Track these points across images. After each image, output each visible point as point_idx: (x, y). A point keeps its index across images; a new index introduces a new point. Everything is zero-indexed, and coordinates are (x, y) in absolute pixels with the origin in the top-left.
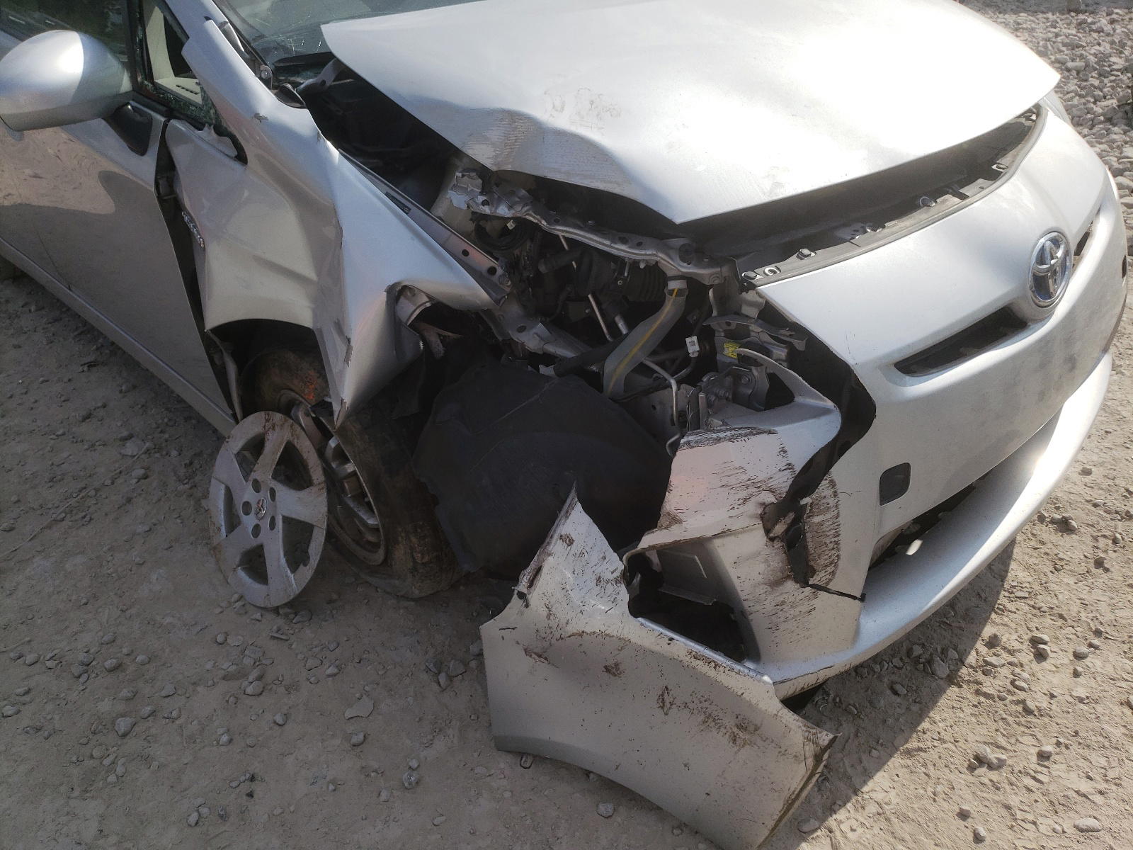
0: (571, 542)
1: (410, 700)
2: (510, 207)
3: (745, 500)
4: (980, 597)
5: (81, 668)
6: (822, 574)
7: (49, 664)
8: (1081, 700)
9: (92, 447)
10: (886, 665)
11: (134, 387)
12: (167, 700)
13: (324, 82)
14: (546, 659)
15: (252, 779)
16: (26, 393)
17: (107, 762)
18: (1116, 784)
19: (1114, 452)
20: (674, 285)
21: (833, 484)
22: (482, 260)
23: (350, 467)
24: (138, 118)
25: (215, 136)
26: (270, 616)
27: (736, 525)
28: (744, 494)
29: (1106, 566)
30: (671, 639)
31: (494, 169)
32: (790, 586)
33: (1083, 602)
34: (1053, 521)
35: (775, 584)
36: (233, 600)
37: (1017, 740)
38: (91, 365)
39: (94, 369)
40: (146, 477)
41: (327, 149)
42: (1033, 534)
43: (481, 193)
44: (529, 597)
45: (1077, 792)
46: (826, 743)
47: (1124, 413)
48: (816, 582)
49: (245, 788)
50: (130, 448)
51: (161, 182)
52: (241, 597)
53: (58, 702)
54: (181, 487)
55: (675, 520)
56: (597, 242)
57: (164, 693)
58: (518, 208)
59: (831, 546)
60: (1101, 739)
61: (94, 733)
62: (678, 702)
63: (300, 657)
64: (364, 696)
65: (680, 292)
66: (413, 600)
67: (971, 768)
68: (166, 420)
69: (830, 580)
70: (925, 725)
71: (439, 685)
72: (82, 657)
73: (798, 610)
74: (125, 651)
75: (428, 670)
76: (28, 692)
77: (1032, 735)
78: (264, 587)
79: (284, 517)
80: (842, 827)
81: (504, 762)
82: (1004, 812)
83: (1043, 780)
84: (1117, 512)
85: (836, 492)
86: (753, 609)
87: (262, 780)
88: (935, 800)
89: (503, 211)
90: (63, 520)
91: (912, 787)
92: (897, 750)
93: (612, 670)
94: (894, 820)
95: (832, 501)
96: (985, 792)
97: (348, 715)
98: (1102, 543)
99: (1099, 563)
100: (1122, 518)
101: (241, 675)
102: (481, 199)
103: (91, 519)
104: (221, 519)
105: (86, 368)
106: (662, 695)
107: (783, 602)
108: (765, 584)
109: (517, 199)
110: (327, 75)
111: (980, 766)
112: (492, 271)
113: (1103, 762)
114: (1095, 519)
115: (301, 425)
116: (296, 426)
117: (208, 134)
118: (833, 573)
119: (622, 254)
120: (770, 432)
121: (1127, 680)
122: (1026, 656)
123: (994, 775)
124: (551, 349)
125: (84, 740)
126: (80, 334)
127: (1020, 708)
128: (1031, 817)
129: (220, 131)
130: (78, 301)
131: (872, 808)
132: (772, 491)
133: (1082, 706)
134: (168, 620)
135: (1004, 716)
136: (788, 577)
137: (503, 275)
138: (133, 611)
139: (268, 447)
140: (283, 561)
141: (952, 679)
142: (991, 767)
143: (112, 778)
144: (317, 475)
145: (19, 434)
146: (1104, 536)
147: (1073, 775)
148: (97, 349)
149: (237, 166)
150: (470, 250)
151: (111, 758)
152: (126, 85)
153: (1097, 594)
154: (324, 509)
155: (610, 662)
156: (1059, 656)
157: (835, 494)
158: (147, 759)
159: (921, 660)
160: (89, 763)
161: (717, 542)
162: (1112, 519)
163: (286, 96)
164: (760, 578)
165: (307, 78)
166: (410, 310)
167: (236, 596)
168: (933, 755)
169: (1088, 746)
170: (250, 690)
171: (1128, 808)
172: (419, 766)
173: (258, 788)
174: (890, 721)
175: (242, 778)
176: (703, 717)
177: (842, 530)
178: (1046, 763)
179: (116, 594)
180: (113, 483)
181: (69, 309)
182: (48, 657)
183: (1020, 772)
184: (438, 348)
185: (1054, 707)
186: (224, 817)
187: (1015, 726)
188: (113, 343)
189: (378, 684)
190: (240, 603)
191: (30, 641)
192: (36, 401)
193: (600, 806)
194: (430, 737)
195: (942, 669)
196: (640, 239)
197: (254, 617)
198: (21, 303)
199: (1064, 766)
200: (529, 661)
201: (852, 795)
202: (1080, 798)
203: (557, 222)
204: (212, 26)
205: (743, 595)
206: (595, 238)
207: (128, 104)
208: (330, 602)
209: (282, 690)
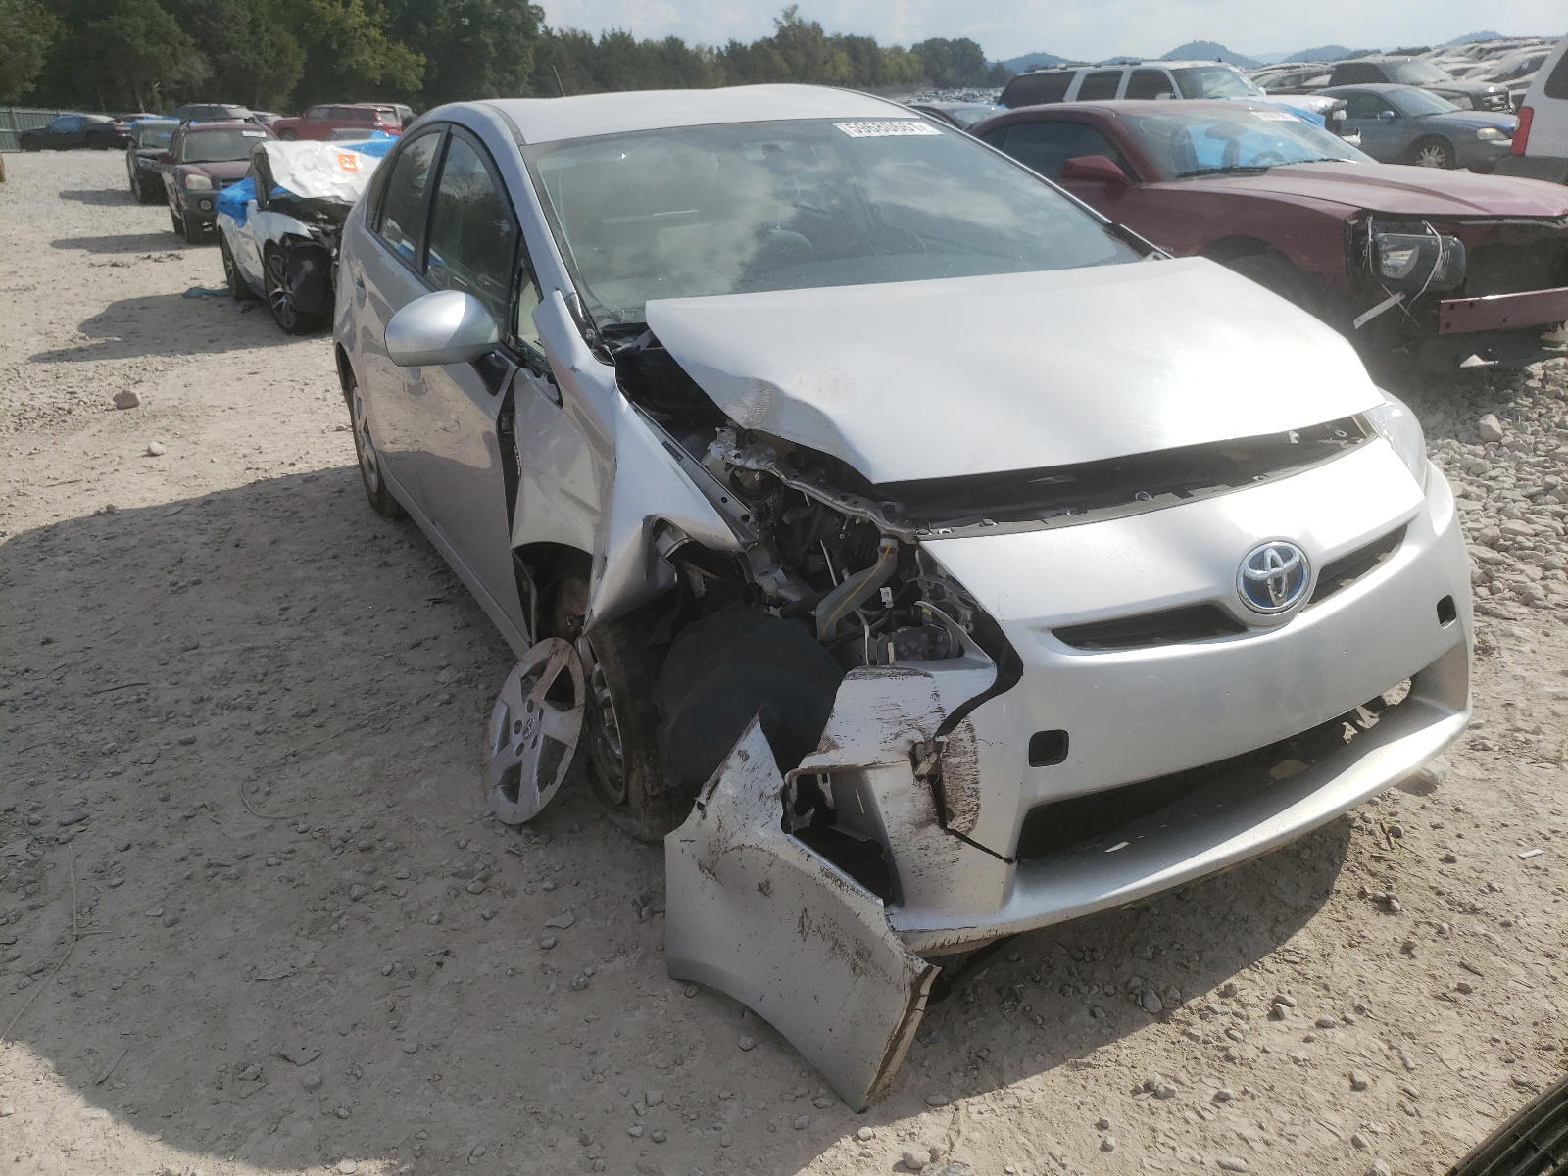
0: (746, 758)
1: (609, 923)
2: (758, 462)
3: (897, 736)
4: (1240, 951)
5: (339, 842)
6: (960, 820)
7: (315, 834)
8: (1296, 1061)
9: (412, 671)
10: (1096, 988)
11: (468, 626)
12: (399, 881)
13: (639, 347)
14: (714, 875)
15: (446, 953)
16: (372, 618)
17: (335, 915)
18: (1289, 1140)
19: (1500, 846)
20: (884, 542)
21: (971, 729)
22: (738, 508)
23: (607, 693)
24: (497, 364)
25: (547, 383)
26: (512, 833)
27: (885, 759)
28: (896, 730)
29: (1413, 952)
30: (809, 855)
31: (746, 427)
32: (934, 830)
33: (1362, 979)
34: (1375, 899)
35: (921, 825)
36: (486, 815)
37: (1200, 1079)
38: (436, 601)
39: (437, 605)
40: (448, 702)
41: (619, 398)
42: (1343, 907)
43: (736, 448)
44: (706, 808)
45: (1239, 1135)
46: (921, 971)
47: (1538, 810)
48: (954, 827)
49: (437, 959)
50: (444, 676)
51: (504, 419)
52: (493, 814)
53: (313, 864)
54: (477, 716)
55: (833, 746)
56: (823, 497)
57: (399, 875)
58: (763, 463)
59: (969, 792)
60: (1295, 1097)
61: (333, 893)
62: (814, 927)
63: (526, 871)
64: (569, 913)
65: (892, 550)
66: (646, 842)
67: (1135, 1091)
68: (486, 658)
69: (970, 829)
70: (1110, 1047)
71: (640, 917)
72: (342, 833)
73: (942, 857)
74: (379, 836)
75: (634, 902)
76: (292, 851)
77: (1220, 1078)
78: (513, 804)
79: (546, 737)
80: (971, 1109)
81: (670, 988)
82: (1147, 1133)
83: (1207, 1117)
84: (1460, 904)
85: (973, 737)
86: (899, 849)
87: (454, 957)
88: (1079, 1108)
89: (751, 464)
90: (364, 726)
91: (1063, 1093)
92: (1065, 1060)
93: (764, 888)
94: (1026, 1114)
95: (969, 746)
96: (1138, 1113)
97: (548, 923)
98: (1423, 929)
99: (1407, 949)
100: (1465, 911)
101: (469, 875)
102: (734, 452)
103: (389, 729)
104: (497, 736)
105: (431, 603)
106: (802, 918)
107: (927, 847)
108: (912, 824)
109: (764, 456)
110: (642, 342)
111: (1145, 1091)
112: (745, 518)
113: (1286, 1117)
114: (1429, 906)
115: (578, 651)
116: (574, 652)
117: (543, 381)
118: (972, 822)
119: (845, 511)
120: (926, 675)
121: (1364, 1057)
122: (1258, 1014)
123: (1155, 1103)
124: (783, 593)
125: (323, 896)
126: (438, 573)
127: (1221, 1054)
128: (1172, 1143)
129: (551, 380)
130: (437, 534)
131: (1011, 1101)
132: (921, 730)
133: (1294, 1067)
134: (423, 821)
135: (1199, 1056)
136: (932, 821)
137: (754, 523)
138: (397, 808)
139: (549, 669)
140: (535, 778)
141: (1163, 1017)
142: (1156, 1095)
143: (335, 927)
144: (580, 698)
145: (355, 650)
146: (1430, 924)
147: (1245, 1121)
148: (448, 588)
149: (556, 408)
150: (729, 498)
151: (340, 913)
152: (494, 336)
153: (1386, 975)
154: (578, 730)
155: (762, 880)
156: (1298, 1020)
157: (973, 740)
158: (367, 921)
159: (1136, 991)
160: (320, 914)
161: (870, 773)
162: (1450, 910)
163: (602, 355)
164: (906, 817)
165: (625, 342)
166: (668, 545)
167: (489, 812)
168: (1101, 1072)
169: (1278, 1101)
170: (470, 888)
171: (1290, 1162)
172: (593, 974)
173: (447, 960)
174: (1072, 1037)
175: (439, 951)
176: (831, 944)
177: (981, 778)
178: (1219, 1105)
179: (388, 792)
180: (418, 704)
181: (436, 551)
182: (316, 829)
183: (1187, 1106)
184: (700, 587)
185: (1260, 1061)
186: (412, 975)
187: (1206, 1067)
188: (463, 586)
189: (585, 905)
190: (491, 819)
191: (306, 814)
192: (378, 626)
193: (742, 1039)
194: (613, 954)
195: (1154, 1003)
196: (858, 498)
197: (498, 831)
198: (395, 540)
199: (1239, 1112)
200: (700, 876)
201: (996, 1087)
202: (1240, 1141)
203: (795, 478)
204: (559, 297)
205: (890, 832)
206: (822, 494)
207: (493, 352)
208: (571, 832)
209: (499, 892)
